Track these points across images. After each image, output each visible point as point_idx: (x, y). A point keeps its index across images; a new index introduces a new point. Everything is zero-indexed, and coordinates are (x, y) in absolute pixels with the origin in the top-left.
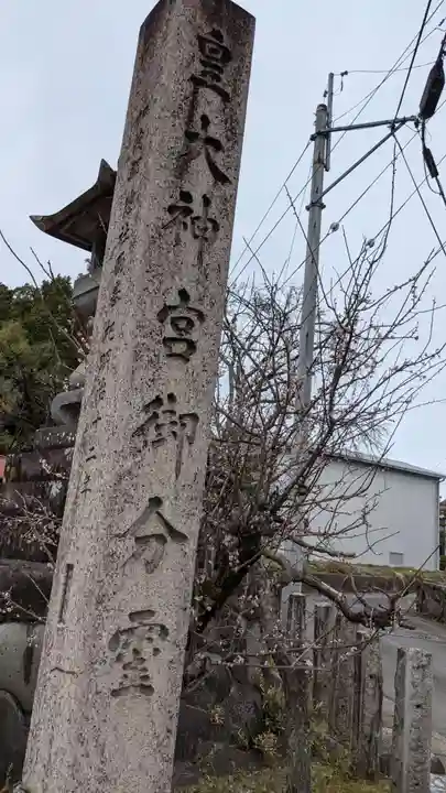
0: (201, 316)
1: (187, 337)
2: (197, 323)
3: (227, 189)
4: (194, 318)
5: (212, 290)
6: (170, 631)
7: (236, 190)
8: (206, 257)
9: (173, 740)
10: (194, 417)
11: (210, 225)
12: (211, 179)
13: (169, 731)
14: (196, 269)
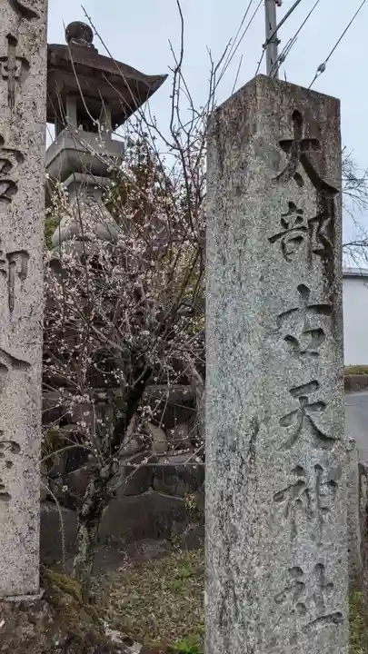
0: (20, 157)
1: (7, 178)
2: (15, 164)
3: (33, 24)
4: (12, 159)
5: (27, 129)
6: (21, 446)
7: (45, 23)
8: (18, 98)
9: (36, 536)
10: (25, 254)
11: (18, 63)
12: (14, 16)
13: (31, 528)
14: (8, 110)
